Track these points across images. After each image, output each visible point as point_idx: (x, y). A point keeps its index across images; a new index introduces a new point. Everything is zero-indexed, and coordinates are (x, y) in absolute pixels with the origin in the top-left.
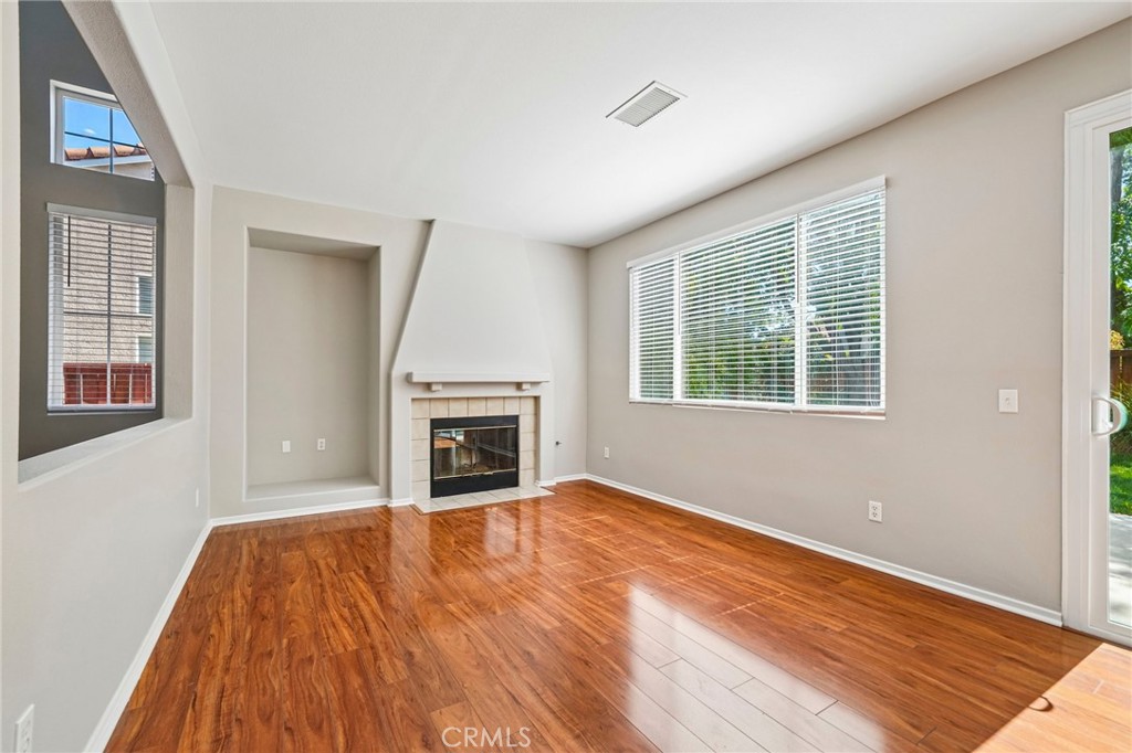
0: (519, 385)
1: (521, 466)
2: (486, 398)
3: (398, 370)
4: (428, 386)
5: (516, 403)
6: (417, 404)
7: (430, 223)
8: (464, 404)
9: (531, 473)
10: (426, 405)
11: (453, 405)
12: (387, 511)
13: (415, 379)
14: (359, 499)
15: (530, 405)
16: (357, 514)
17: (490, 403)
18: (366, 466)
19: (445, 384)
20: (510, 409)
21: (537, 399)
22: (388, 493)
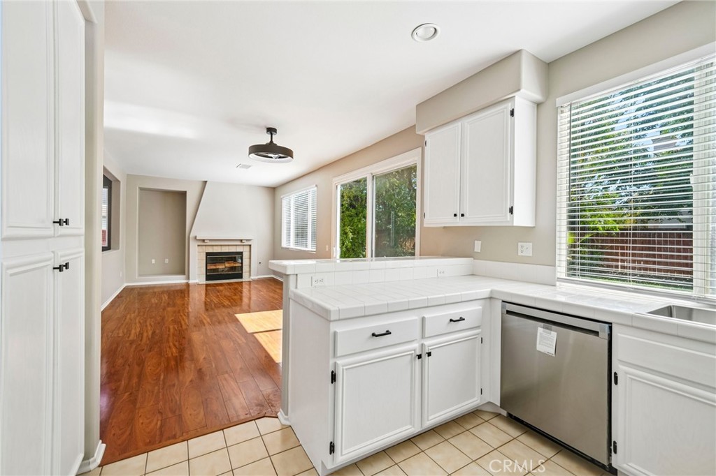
0: (241, 241)
1: (244, 271)
2: (229, 245)
3: (192, 235)
4: (204, 241)
5: (242, 247)
6: (200, 247)
7: (206, 182)
8: (219, 247)
9: (248, 274)
10: (204, 247)
11: (215, 248)
12: (188, 285)
13: (198, 238)
14: (179, 280)
15: (248, 248)
16: (176, 285)
17: (230, 247)
18: (183, 269)
19: (210, 240)
20: (239, 249)
21: (250, 245)
22: (188, 278)
